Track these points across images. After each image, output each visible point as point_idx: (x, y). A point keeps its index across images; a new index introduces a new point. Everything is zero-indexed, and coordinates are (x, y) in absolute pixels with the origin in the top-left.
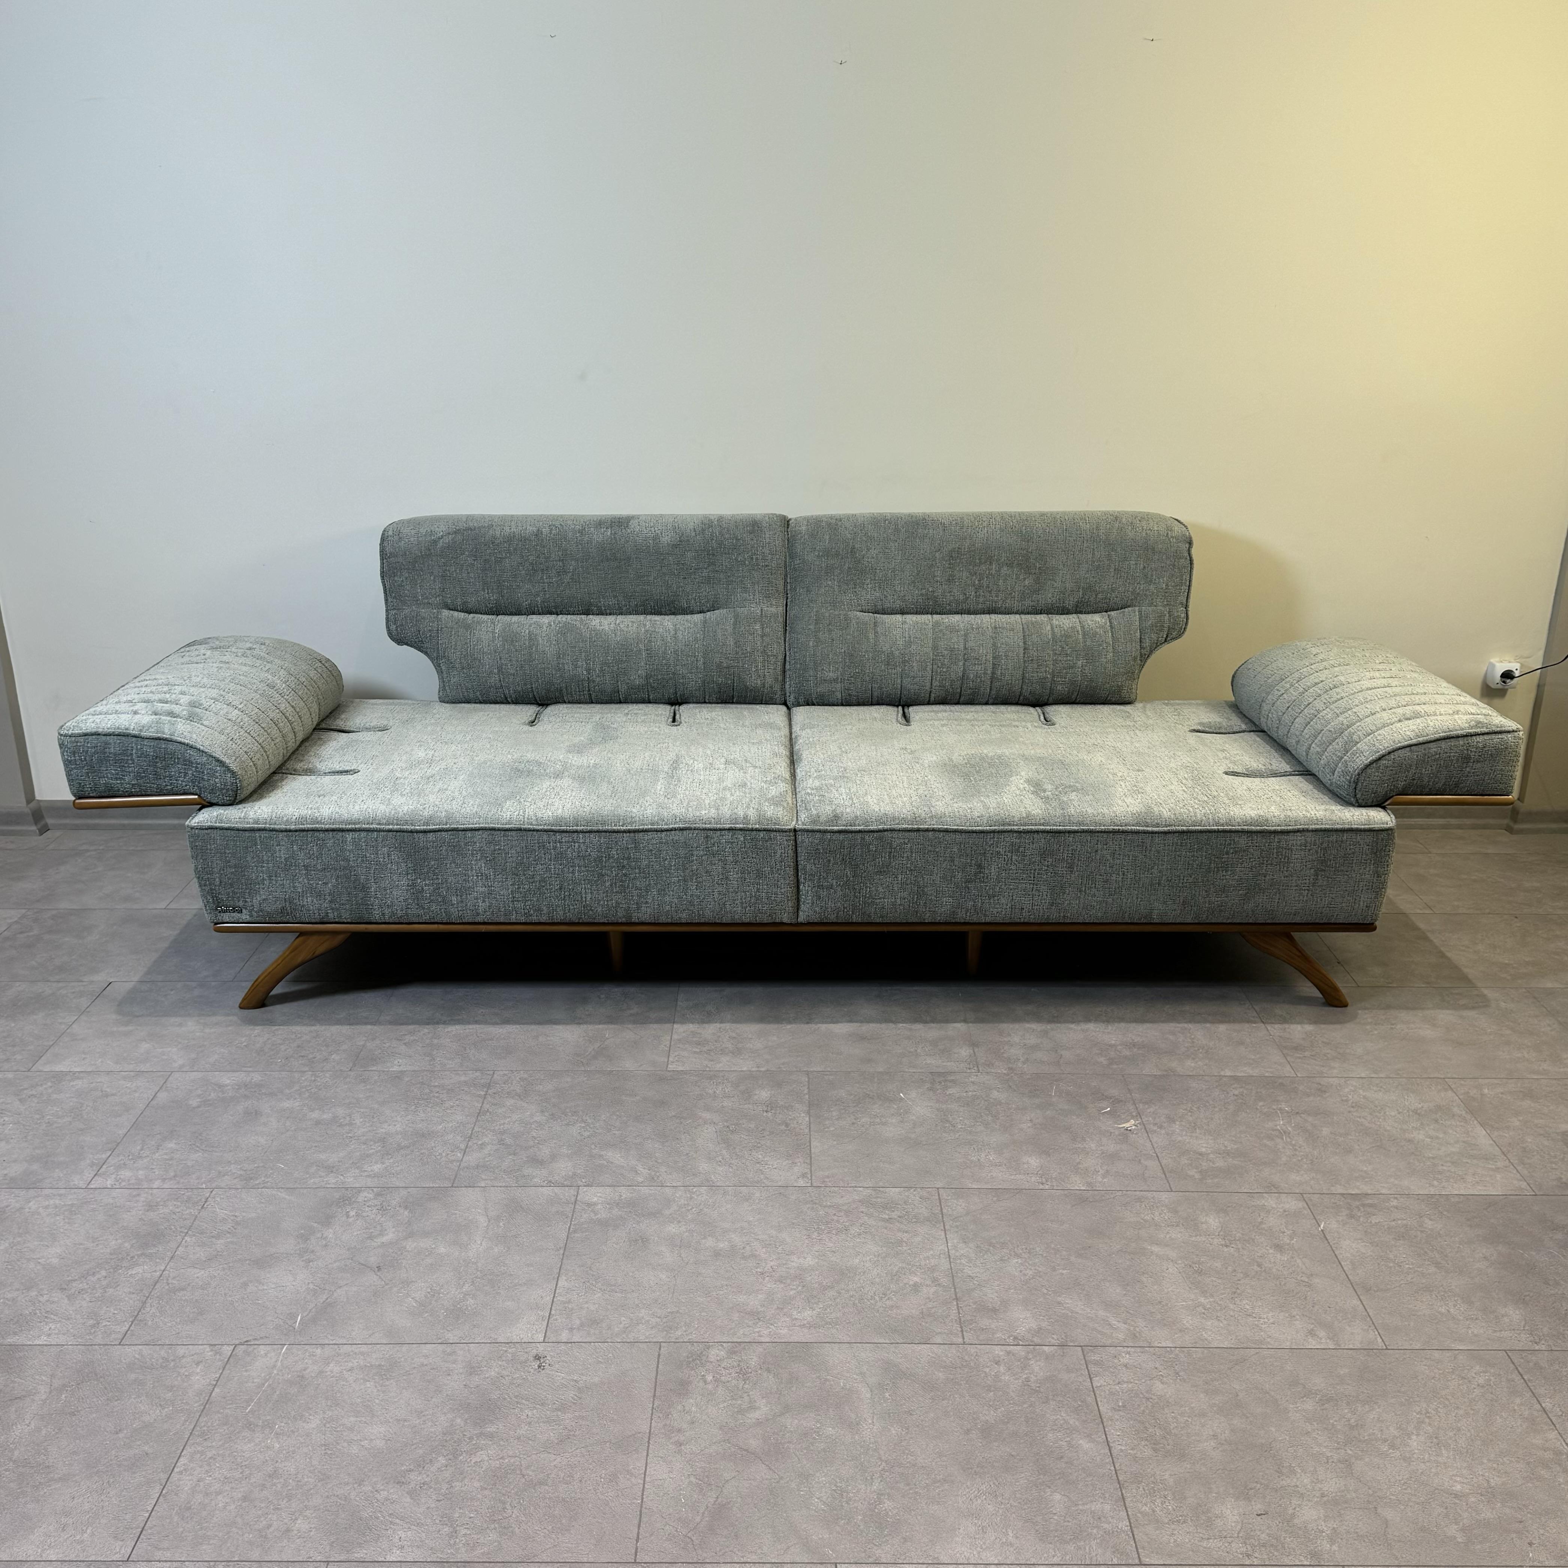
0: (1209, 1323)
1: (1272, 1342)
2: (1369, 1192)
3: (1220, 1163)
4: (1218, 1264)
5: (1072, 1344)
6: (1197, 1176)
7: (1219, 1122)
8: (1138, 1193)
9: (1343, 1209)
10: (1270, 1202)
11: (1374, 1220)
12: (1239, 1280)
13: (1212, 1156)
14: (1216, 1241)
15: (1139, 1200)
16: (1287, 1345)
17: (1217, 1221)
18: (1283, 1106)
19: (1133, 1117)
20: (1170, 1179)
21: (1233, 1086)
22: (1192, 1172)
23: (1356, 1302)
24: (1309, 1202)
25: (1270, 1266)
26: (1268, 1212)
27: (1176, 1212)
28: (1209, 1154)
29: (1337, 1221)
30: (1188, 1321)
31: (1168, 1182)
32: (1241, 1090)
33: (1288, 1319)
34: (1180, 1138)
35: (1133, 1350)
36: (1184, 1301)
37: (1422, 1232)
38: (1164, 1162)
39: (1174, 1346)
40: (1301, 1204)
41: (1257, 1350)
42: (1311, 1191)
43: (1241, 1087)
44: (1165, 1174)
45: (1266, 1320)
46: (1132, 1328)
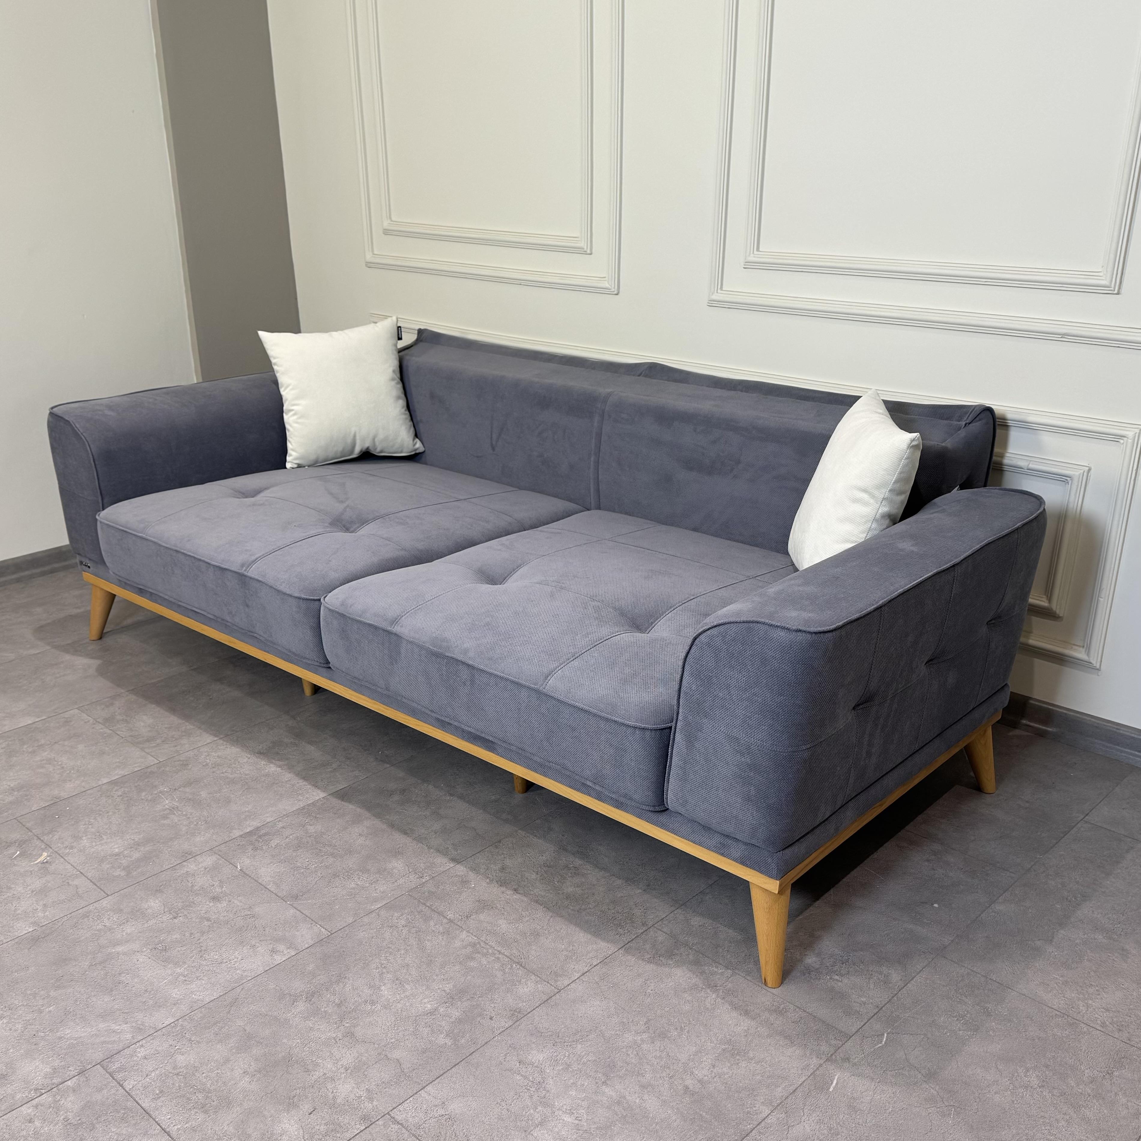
0: (194, 986)
1: (249, 974)
2: (259, 825)
3: (136, 855)
4: (177, 936)
5: (90, 1066)
6: (123, 873)
7: (117, 822)
8: (81, 910)
9: (247, 847)
10: (191, 867)
11: (273, 843)
12: (199, 939)
13: (126, 852)
14: (165, 918)
15: (86, 916)
16: (261, 970)
17: (157, 901)
18: (161, 788)
19: (43, 850)
20: (102, 887)
21: (114, 790)
22: (117, 873)
23: (292, 911)
24: (220, 853)
25: (217, 916)
26: (193, 875)
27: (121, 911)
28: (123, 851)
29: (248, 857)
30: (176, 993)
31: (101, 889)
32: (122, 789)
33: (251, 950)
34: (93, 850)
35: (144, 1041)
36: (165, 979)
37: (310, 836)
38: (89, 875)
39: (176, 1019)
40: (214, 858)
41: (241, 987)
42: (217, 844)
43: (122, 787)
44: (96, 885)
45: (236, 960)
46: (134, 1024)
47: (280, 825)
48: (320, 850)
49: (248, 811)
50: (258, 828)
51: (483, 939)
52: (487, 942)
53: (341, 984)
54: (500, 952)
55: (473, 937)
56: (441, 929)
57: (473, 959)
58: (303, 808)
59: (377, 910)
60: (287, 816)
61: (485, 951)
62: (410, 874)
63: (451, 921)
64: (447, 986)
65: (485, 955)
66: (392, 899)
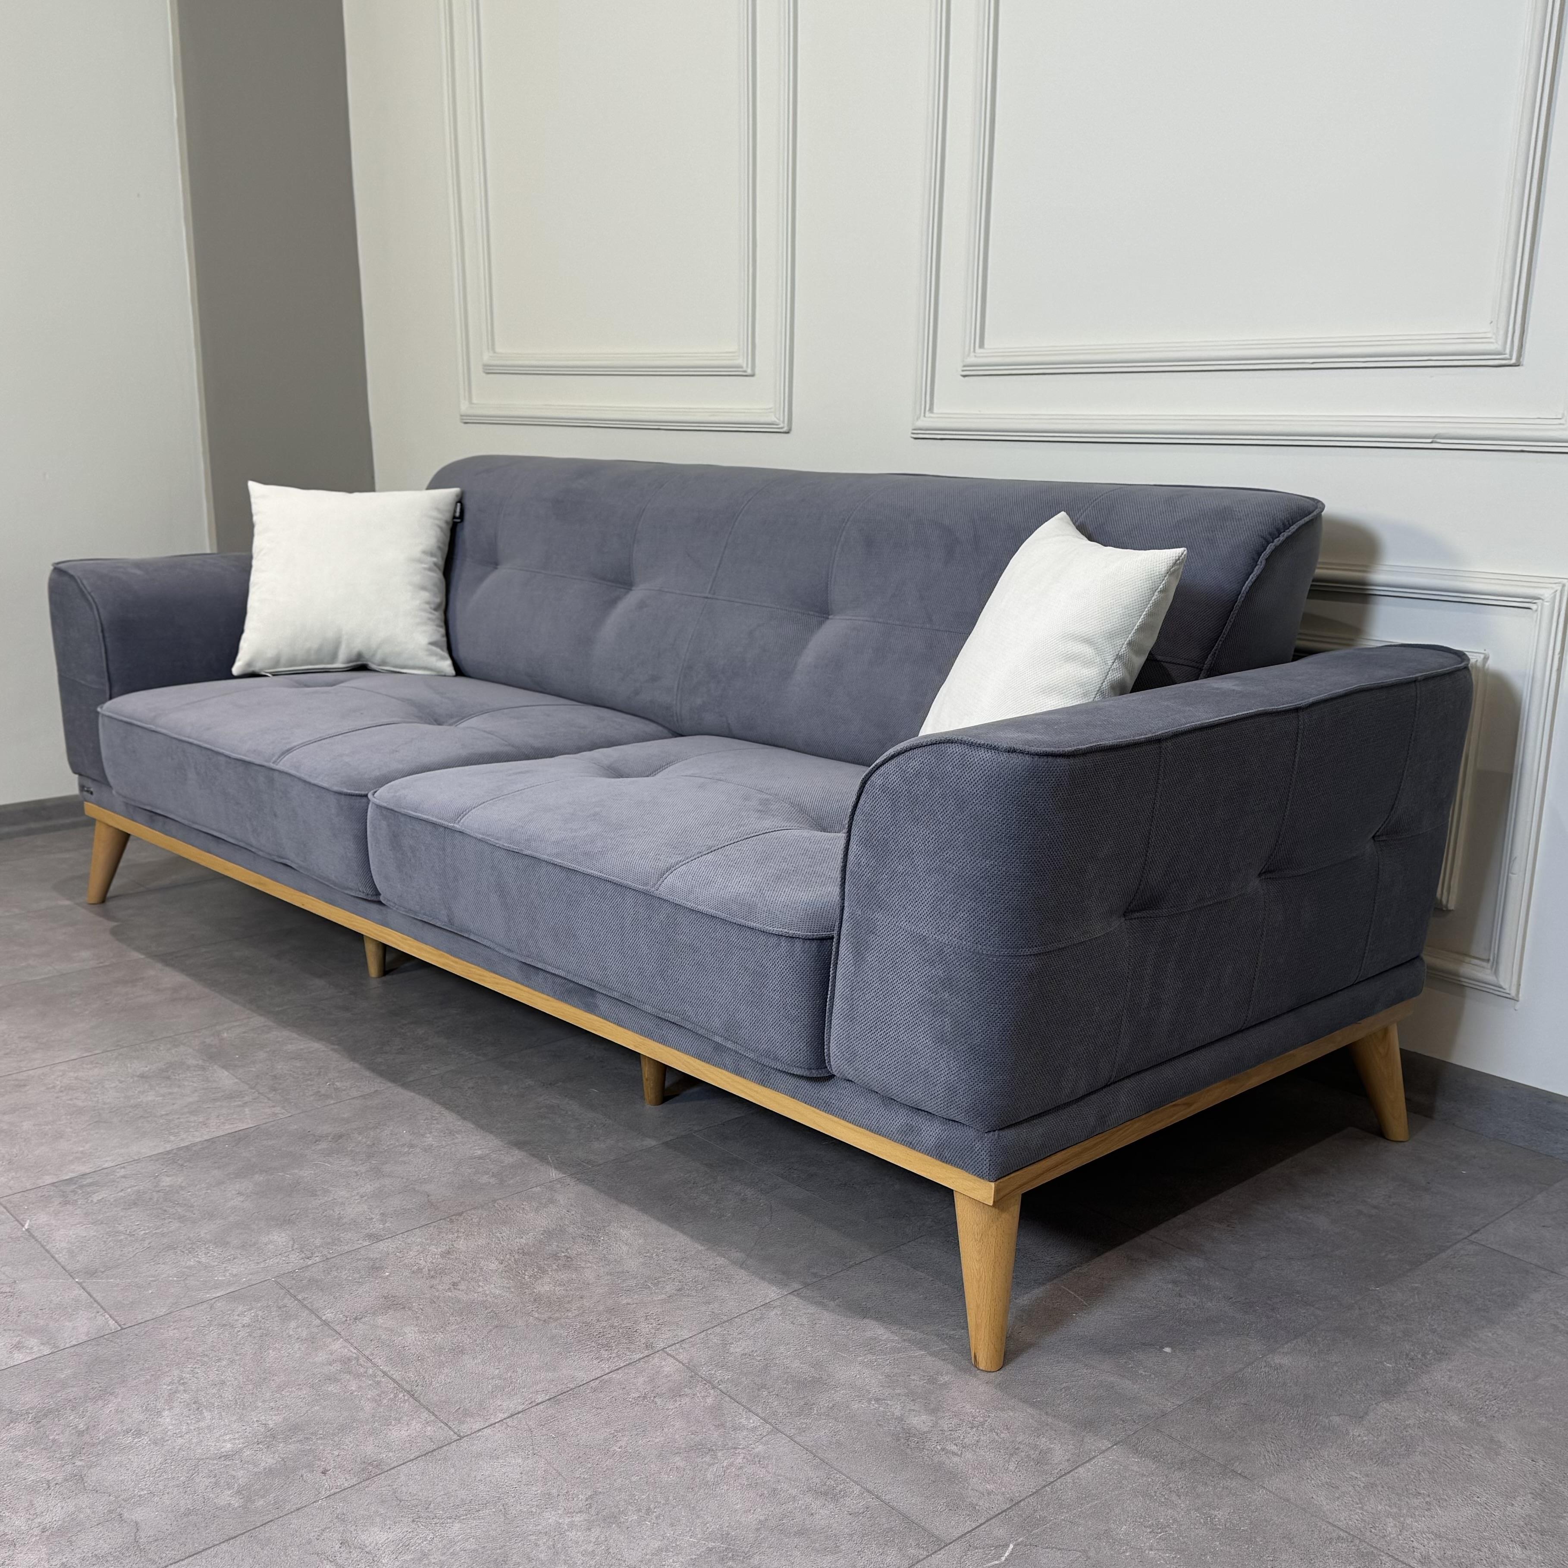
47: (122, 1172)
48: (165, 1211)
49: (82, 1152)
50: (84, 1175)
51: (367, 1353)
52: (371, 1358)
53: (100, 1403)
54: (385, 1374)
55: (352, 1349)
56: (304, 1335)
57: (336, 1380)
58: (168, 1152)
59: (213, 1300)
60: (138, 1161)
61: (362, 1370)
62: (293, 1252)
63: (326, 1323)
64: (274, 1418)
65: (358, 1376)
66: (245, 1286)
